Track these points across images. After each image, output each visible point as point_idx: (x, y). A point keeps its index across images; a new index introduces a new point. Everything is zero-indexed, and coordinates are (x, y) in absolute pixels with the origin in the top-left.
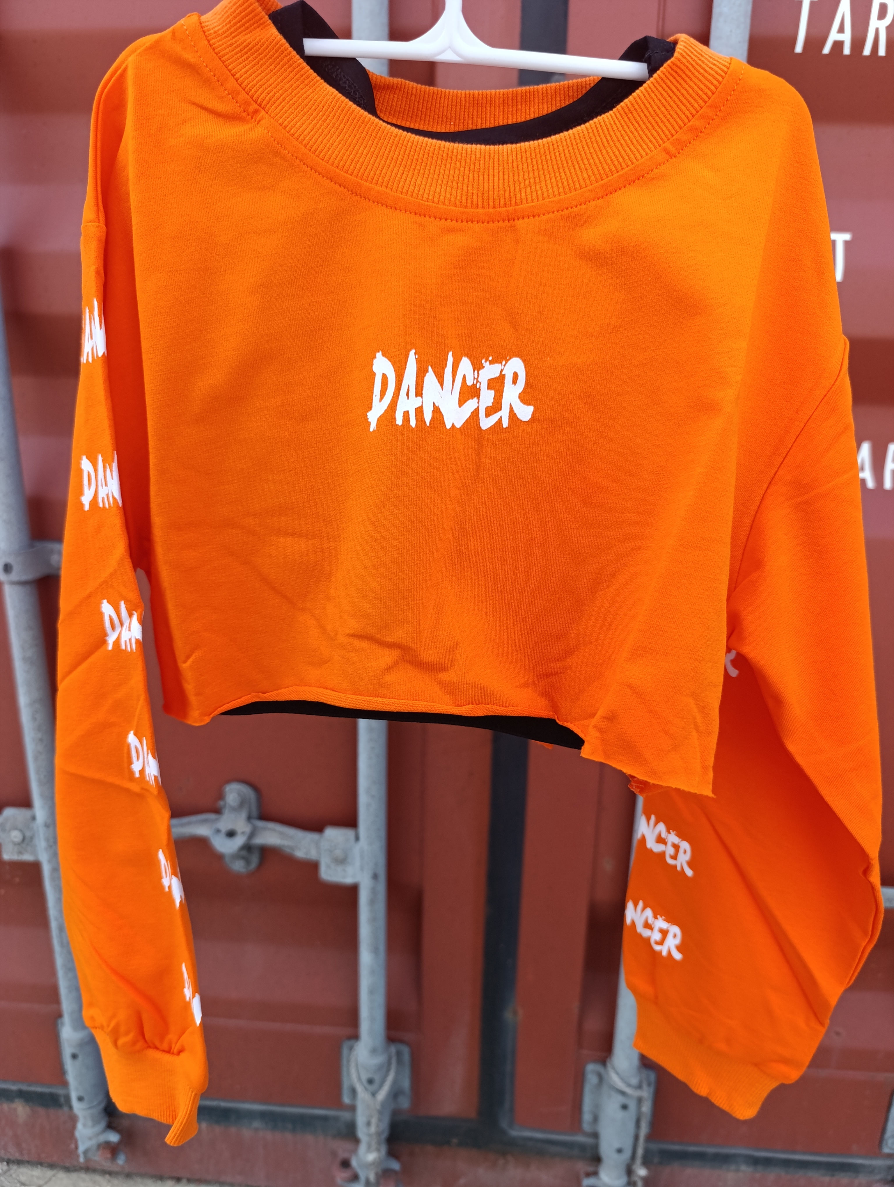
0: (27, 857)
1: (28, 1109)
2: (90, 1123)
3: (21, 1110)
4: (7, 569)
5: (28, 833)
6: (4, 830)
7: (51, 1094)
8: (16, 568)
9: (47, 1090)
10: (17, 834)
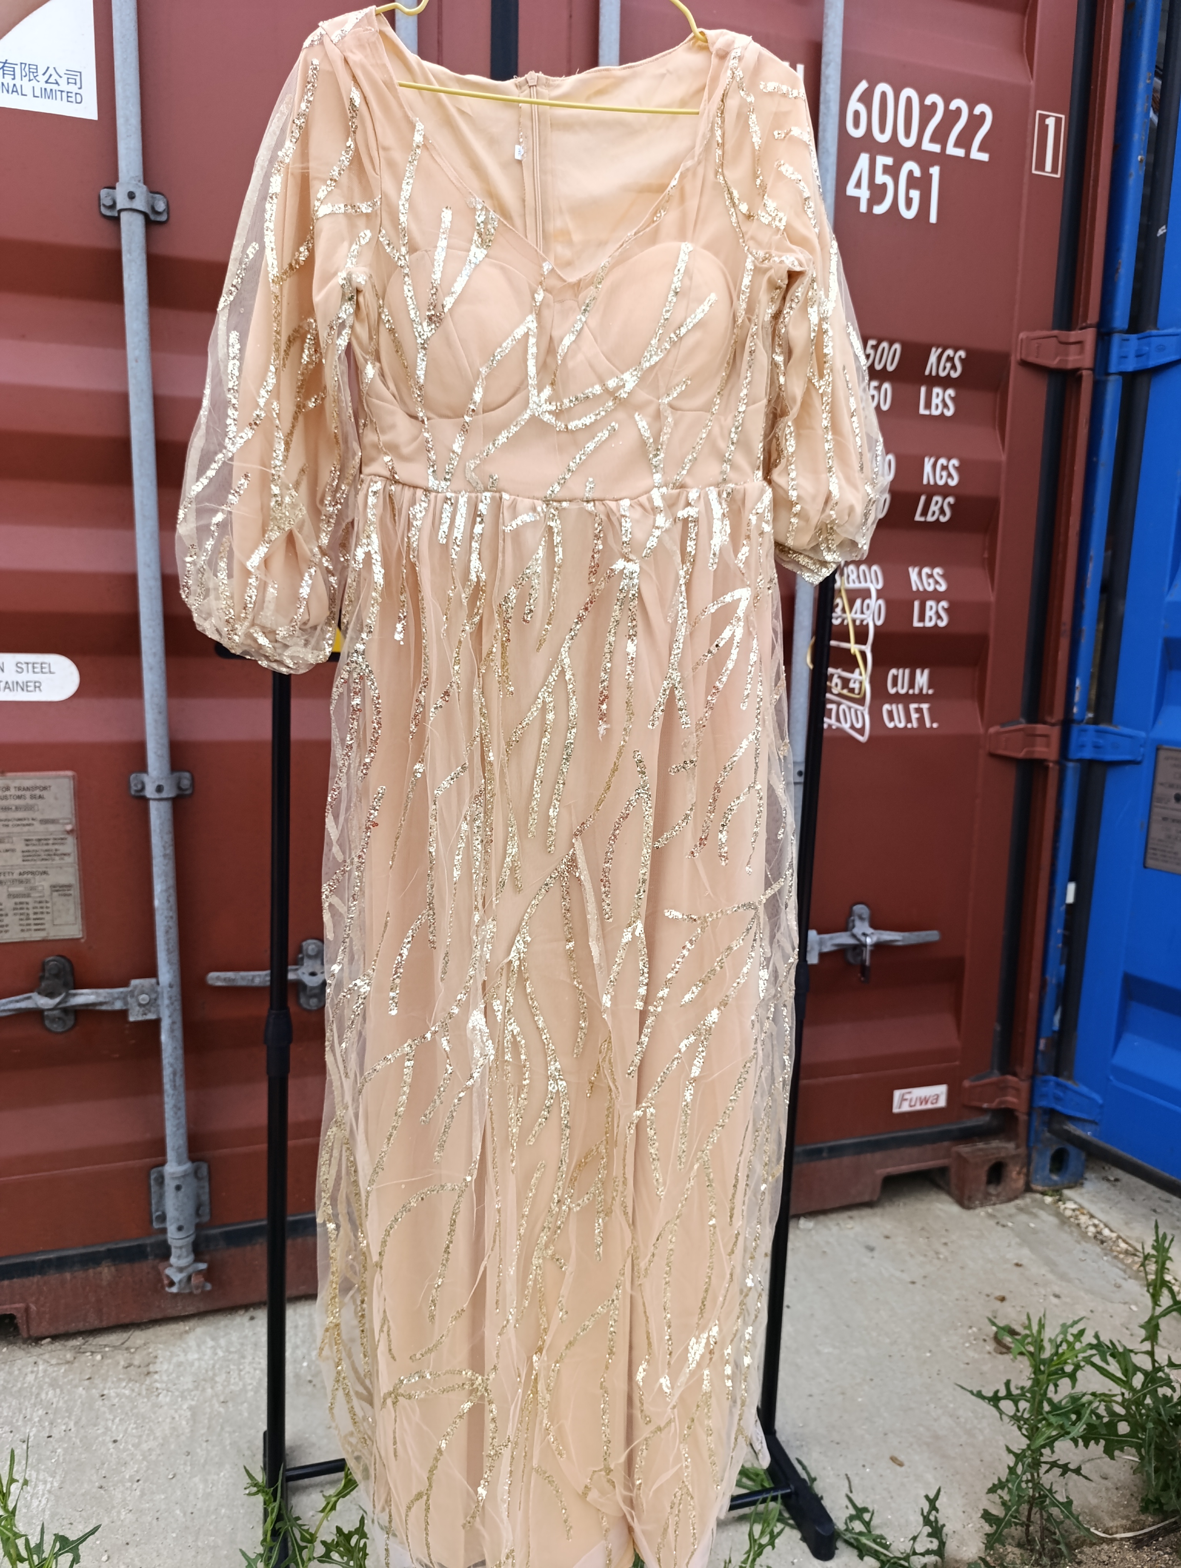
0: (151, 1016)
1: (113, 1269)
2: (185, 1254)
3: (106, 1271)
4: (159, 789)
5: (154, 996)
6: (132, 996)
7: (139, 1246)
8: (166, 789)
9: (135, 1243)
10: (144, 998)
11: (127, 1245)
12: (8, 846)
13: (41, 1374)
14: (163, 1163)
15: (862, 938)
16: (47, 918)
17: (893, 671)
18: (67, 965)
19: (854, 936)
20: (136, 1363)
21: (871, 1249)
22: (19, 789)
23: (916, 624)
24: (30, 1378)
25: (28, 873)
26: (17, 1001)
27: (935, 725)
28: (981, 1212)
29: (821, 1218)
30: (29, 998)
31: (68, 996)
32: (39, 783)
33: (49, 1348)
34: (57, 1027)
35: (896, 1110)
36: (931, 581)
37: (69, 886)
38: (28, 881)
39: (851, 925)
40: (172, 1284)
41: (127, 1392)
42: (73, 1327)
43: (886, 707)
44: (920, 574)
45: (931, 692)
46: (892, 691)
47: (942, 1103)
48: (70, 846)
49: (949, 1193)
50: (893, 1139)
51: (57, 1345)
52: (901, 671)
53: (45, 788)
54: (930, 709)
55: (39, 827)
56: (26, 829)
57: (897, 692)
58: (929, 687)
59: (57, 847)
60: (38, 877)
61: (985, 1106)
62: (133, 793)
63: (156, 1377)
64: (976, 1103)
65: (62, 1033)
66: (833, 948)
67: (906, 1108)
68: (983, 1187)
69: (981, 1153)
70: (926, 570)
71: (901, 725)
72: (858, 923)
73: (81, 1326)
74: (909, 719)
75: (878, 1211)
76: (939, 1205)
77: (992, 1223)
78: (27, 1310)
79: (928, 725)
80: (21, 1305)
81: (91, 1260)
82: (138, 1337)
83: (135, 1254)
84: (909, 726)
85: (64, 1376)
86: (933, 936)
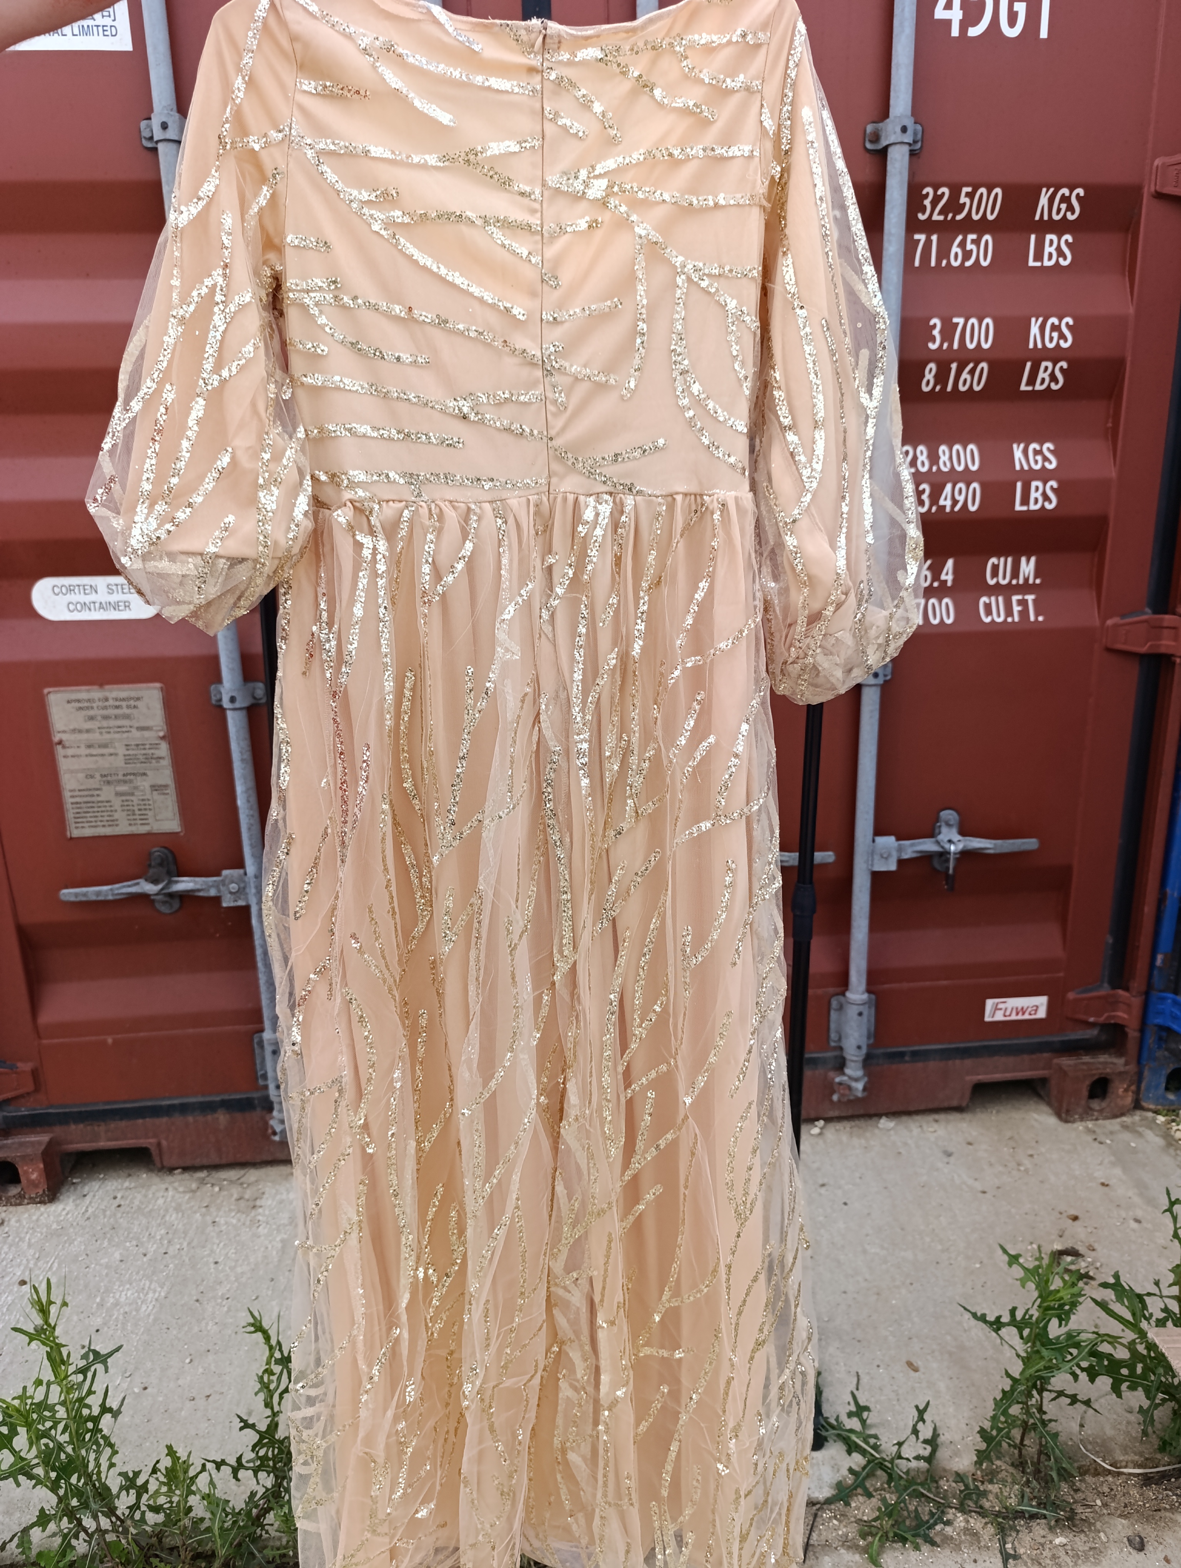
0: (241, 903)
1: (228, 1116)
3: (222, 1118)
4: (233, 700)
5: (242, 885)
6: (224, 885)
7: (248, 1099)
8: (238, 699)
9: (244, 1096)
10: (234, 887)
11: (238, 1097)
12: (112, 751)
13: (169, 1199)
14: (262, 1030)
15: (947, 846)
16: (150, 813)
17: (994, 560)
18: (169, 855)
19: (938, 843)
20: (247, 1196)
21: (949, 1155)
22: (116, 700)
23: (1018, 507)
24: (161, 1201)
25: (130, 774)
26: (129, 886)
27: (1041, 619)
28: (1080, 1126)
29: (904, 1119)
30: (138, 884)
31: (170, 883)
32: (133, 694)
33: (180, 1177)
34: (165, 909)
35: (988, 1018)
36: (1039, 458)
37: (166, 786)
38: (131, 781)
39: (937, 831)
40: (275, 1133)
41: (234, 1221)
42: (198, 1162)
43: (984, 599)
44: (1025, 452)
45: (1038, 581)
46: (992, 582)
47: (1042, 1014)
48: (164, 749)
49: (1049, 1104)
50: (985, 1047)
51: (186, 1176)
52: (1002, 560)
53: (138, 699)
54: (1034, 601)
55: (136, 734)
56: (125, 735)
57: (998, 582)
58: (1036, 577)
59: (152, 751)
60: (139, 778)
61: (1092, 1020)
62: (214, 702)
63: (260, 1210)
64: (1082, 1017)
65: (171, 914)
66: (915, 855)
67: (999, 1017)
68: (1083, 1102)
69: (1085, 1067)
70: (1034, 446)
71: (1000, 620)
72: (944, 829)
73: (205, 1162)
74: (1009, 612)
75: (967, 1116)
76: (1035, 1116)
77: (1089, 1138)
78: (159, 1144)
79: (1032, 618)
80: (153, 1141)
81: (208, 1108)
82: (252, 1175)
83: (245, 1106)
84: (1010, 620)
85: (188, 1203)
86: (1031, 844)
